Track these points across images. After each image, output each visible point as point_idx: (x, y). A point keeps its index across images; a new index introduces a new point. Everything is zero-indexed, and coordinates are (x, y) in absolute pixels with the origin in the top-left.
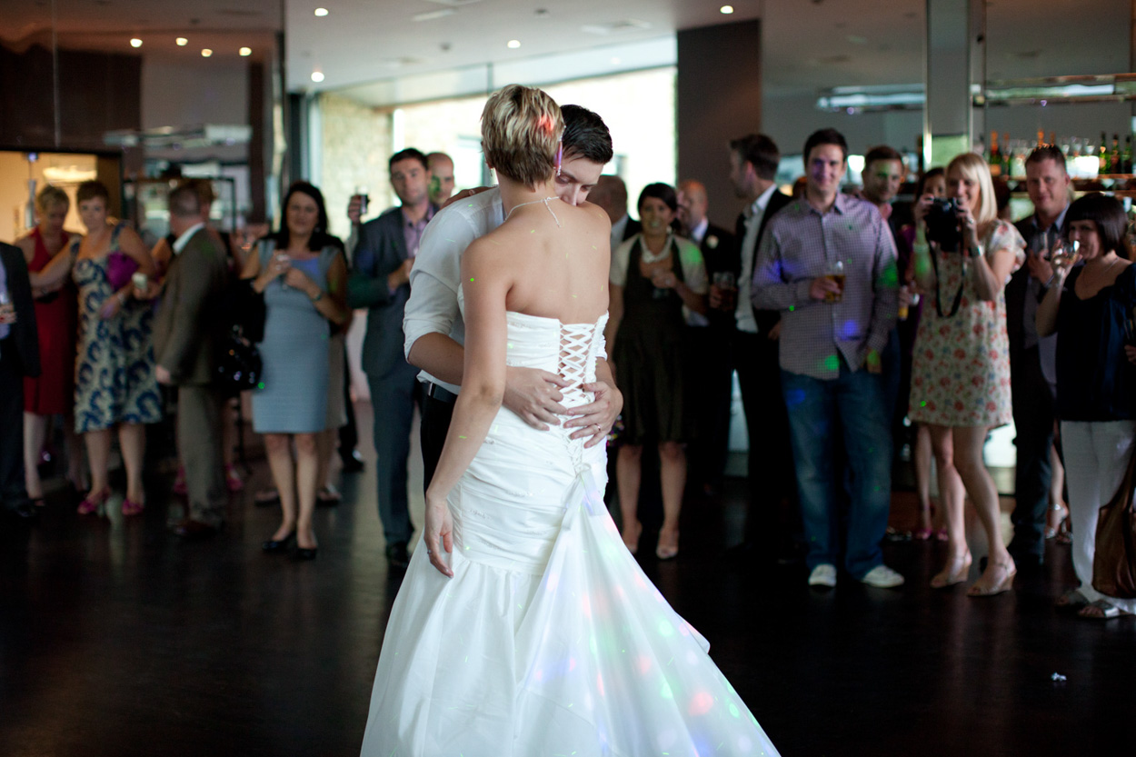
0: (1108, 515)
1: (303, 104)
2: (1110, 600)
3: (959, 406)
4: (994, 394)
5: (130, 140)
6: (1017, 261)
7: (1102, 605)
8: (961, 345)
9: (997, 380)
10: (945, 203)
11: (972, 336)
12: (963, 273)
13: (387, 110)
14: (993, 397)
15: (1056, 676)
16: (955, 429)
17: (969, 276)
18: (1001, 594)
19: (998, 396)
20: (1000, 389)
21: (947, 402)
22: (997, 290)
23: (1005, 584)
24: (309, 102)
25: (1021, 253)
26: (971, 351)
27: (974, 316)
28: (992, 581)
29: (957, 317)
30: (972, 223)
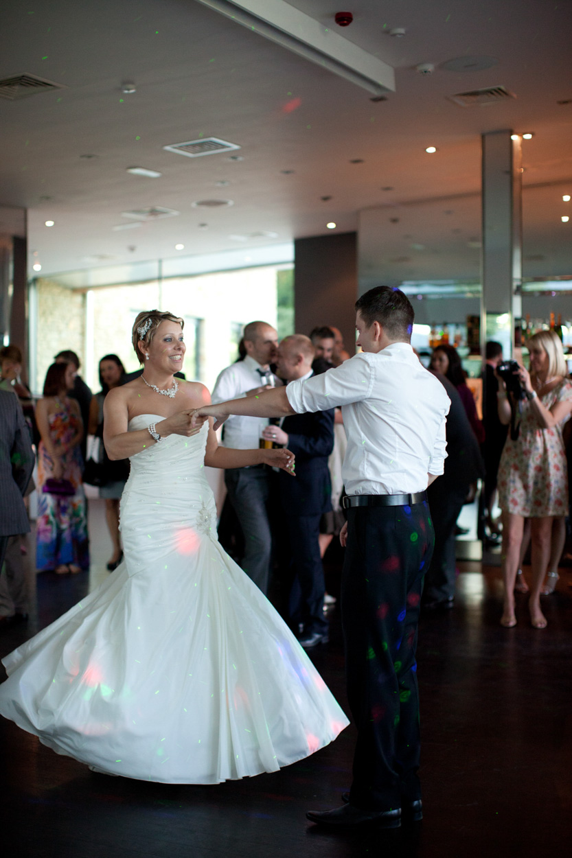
13: (82, 291)
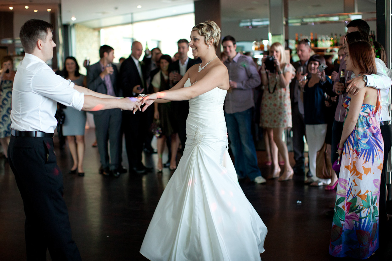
0: (320, 154)
1: (69, 28)
2: (321, 180)
3: (275, 121)
4: (286, 117)
5: (10, 41)
6: (293, 75)
7: (318, 182)
8: (275, 102)
9: (287, 113)
10: (270, 58)
11: (279, 99)
12: (276, 80)
13: (98, 29)
14: (285, 118)
15: (298, 202)
16: (274, 129)
17: (278, 81)
18: (289, 180)
19: (287, 118)
20: (288, 116)
21: (271, 120)
22: (287, 85)
23: (290, 177)
24: (71, 27)
25: (294, 73)
26: (278, 104)
27: (279, 93)
28: (286, 176)
29: (274, 94)
30: (279, 63)
